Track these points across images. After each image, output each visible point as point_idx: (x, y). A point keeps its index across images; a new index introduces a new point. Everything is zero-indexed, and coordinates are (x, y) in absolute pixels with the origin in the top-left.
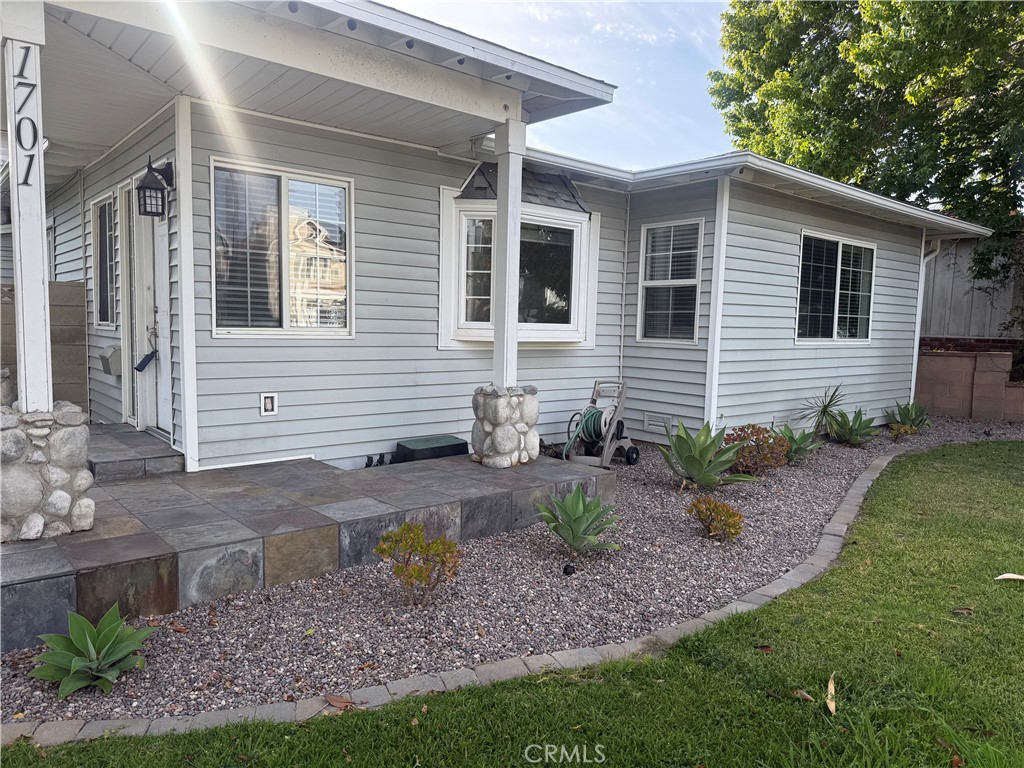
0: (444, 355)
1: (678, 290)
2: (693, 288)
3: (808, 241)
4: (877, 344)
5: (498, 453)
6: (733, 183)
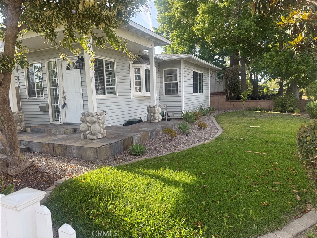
0: (132, 100)
1: (173, 84)
2: (177, 83)
3: (194, 72)
4: (204, 94)
5: (155, 119)
6: (184, 60)
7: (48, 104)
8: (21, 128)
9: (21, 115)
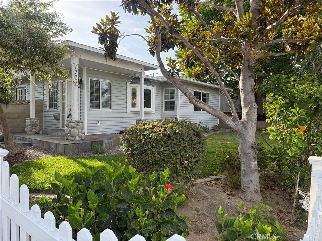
0: (128, 114)
1: (171, 102)
2: (174, 101)
3: (195, 92)
7: (59, 114)
8: (36, 131)
9: (37, 121)
